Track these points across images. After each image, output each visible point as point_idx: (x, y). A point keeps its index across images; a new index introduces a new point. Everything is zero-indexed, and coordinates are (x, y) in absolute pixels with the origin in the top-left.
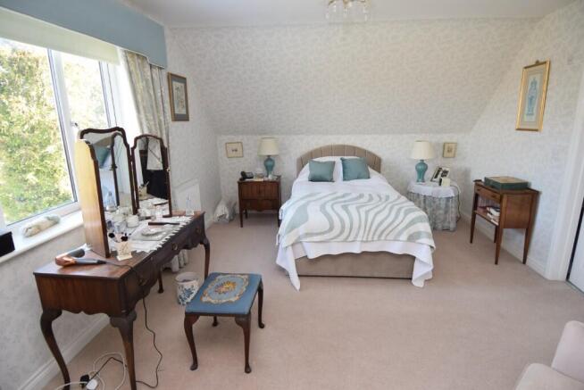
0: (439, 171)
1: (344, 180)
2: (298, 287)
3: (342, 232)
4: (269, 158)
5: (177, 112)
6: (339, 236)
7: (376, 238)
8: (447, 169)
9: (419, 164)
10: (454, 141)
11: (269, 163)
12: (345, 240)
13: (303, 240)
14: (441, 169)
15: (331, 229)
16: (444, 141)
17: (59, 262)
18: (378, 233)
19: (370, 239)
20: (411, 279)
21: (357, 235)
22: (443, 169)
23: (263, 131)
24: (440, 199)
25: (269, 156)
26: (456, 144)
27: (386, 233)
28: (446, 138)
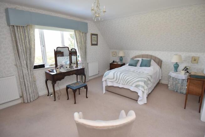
0: (185, 68)
1: (140, 66)
2: (104, 93)
3: (116, 80)
4: (121, 57)
5: (93, 43)
6: (115, 81)
7: (126, 84)
8: (188, 68)
9: (175, 64)
10: (198, 56)
11: (121, 59)
12: (117, 83)
13: (107, 80)
14: (186, 67)
15: (114, 78)
16: (192, 56)
17: (49, 71)
18: (127, 82)
19: (124, 84)
20: (137, 101)
21: (120, 82)
22: (187, 67)
23: (121, 49)
24: (179, 79)
25: (121, 56)
26: (199, 57)
27: (129, 83)
28: (193, 54)
